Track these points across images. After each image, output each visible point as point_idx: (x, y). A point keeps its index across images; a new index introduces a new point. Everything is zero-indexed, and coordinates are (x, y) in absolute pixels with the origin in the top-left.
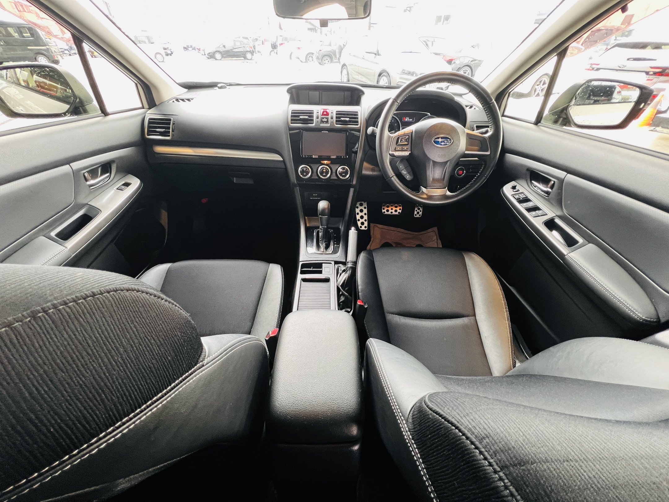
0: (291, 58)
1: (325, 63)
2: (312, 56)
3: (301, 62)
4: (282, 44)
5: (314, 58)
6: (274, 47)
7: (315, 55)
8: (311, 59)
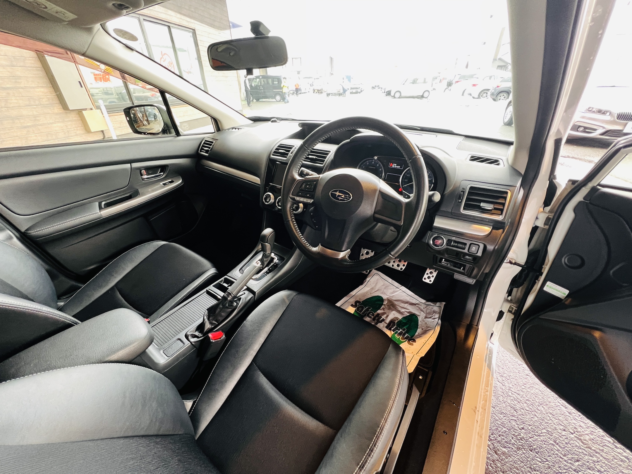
0: (463, 95)
1: (500, 99)
2: (487, 92)
3: (474, 98)
4: (457, 82)
5: (489, 93)
6: (450, 84)
7: (490, 91)
8: (485, 95)
